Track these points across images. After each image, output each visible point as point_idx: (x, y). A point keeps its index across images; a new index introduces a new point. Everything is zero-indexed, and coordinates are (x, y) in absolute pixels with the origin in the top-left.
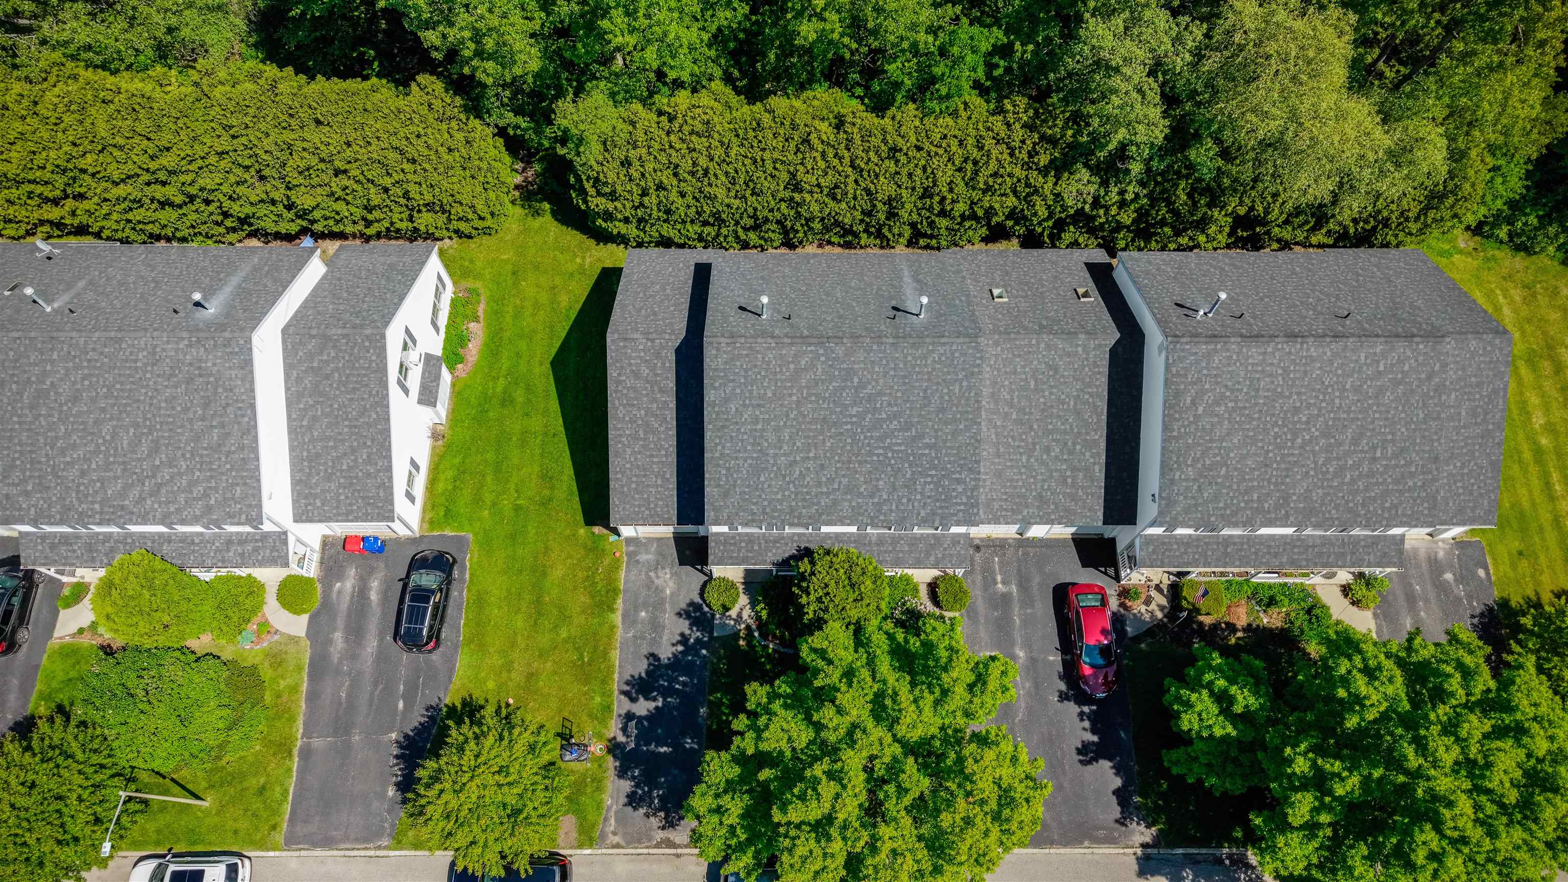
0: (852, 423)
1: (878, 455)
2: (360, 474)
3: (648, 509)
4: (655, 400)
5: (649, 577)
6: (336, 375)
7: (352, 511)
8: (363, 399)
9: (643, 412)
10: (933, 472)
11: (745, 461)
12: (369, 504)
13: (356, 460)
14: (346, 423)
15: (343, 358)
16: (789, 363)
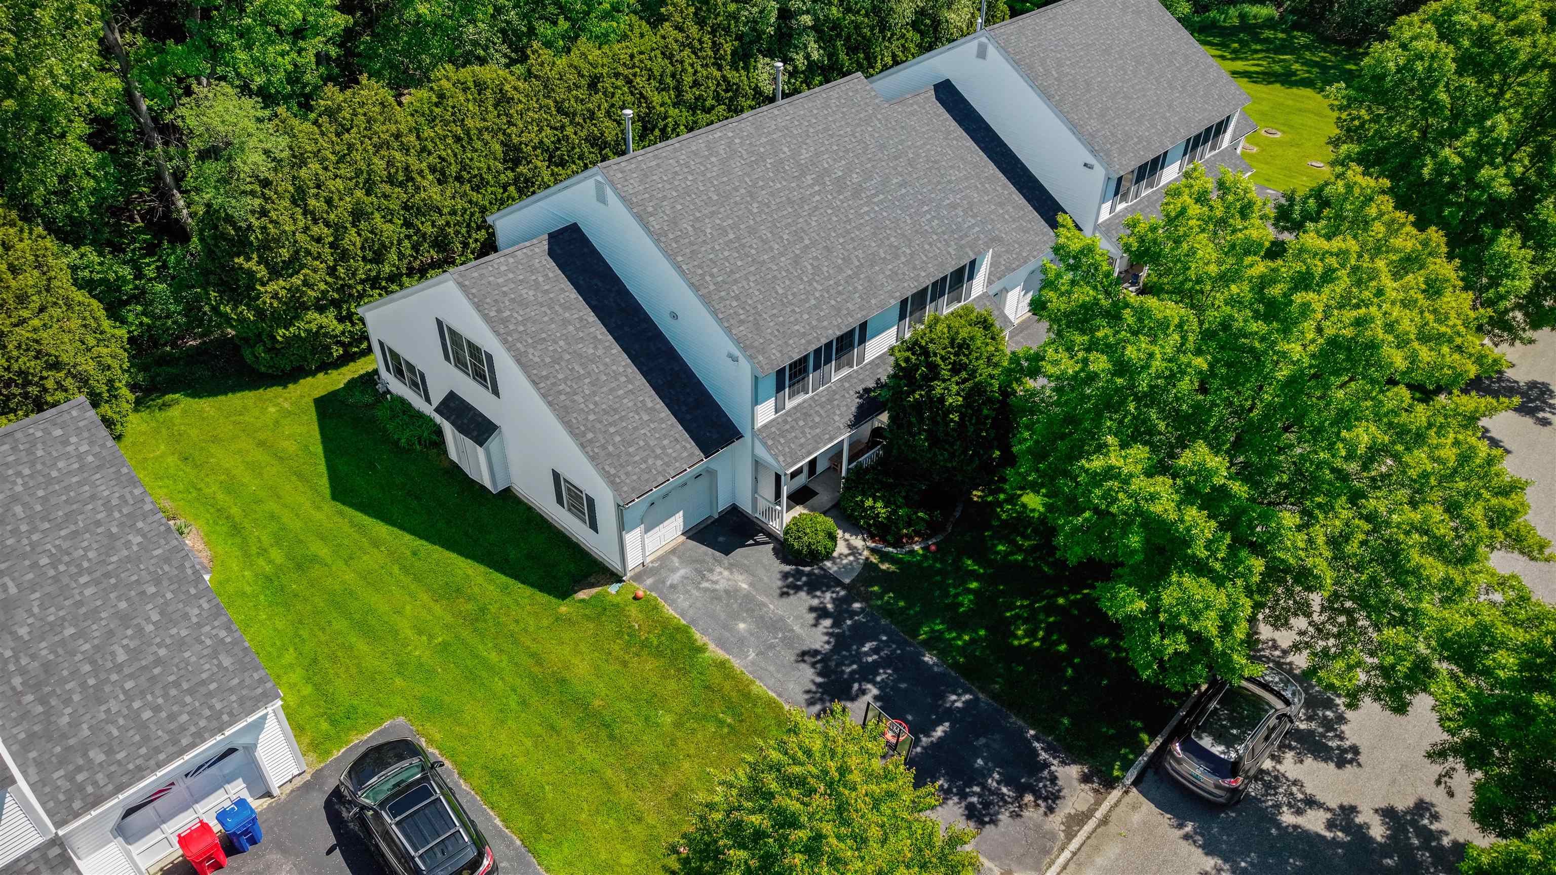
0: (819, 192)
1: (867, 213)
2: (162, 652)
3: (657, 457)
4: (566, 322)
5: (706, 590)
6: (18, 509)
7: (183, 728)
8: (98, 523)
9: (562, 343)
10: (926, 208)
11: (747, 279)
12: (210, 694)
13: (140, 630)
14: (83, 580)
15: (19, 474)
16: (707, 158)
